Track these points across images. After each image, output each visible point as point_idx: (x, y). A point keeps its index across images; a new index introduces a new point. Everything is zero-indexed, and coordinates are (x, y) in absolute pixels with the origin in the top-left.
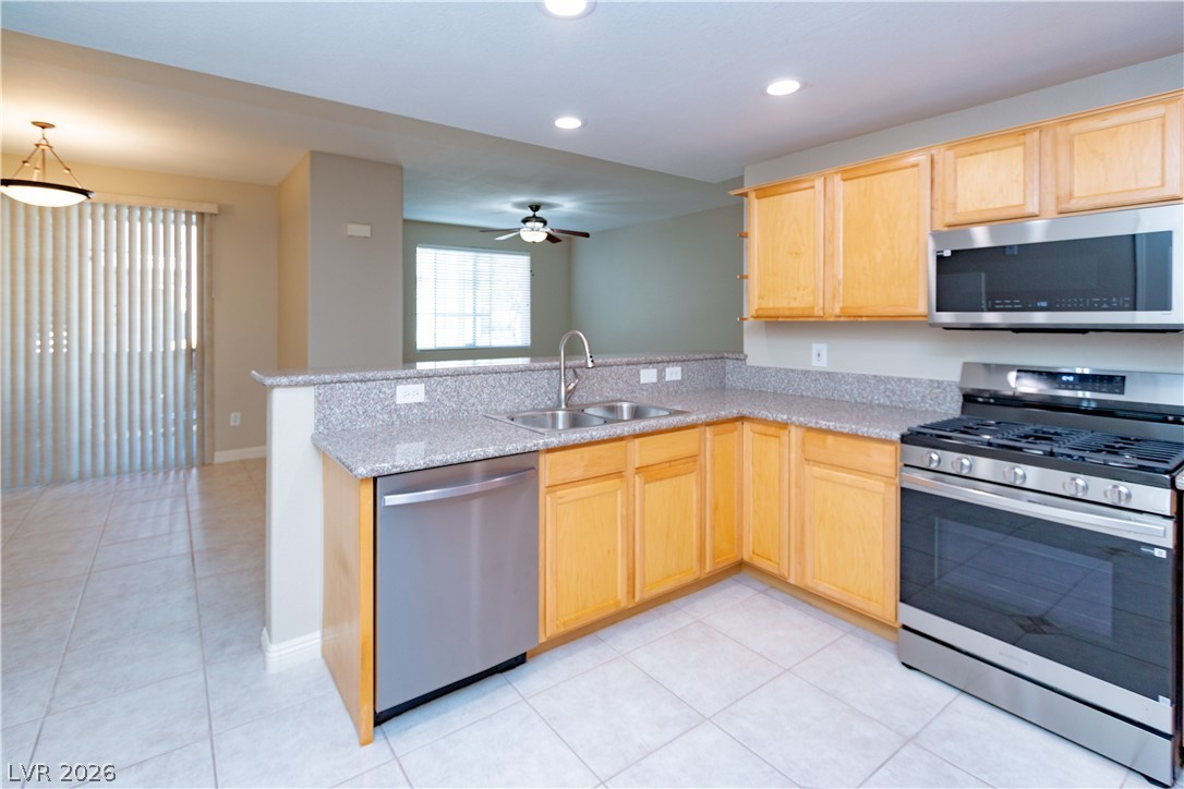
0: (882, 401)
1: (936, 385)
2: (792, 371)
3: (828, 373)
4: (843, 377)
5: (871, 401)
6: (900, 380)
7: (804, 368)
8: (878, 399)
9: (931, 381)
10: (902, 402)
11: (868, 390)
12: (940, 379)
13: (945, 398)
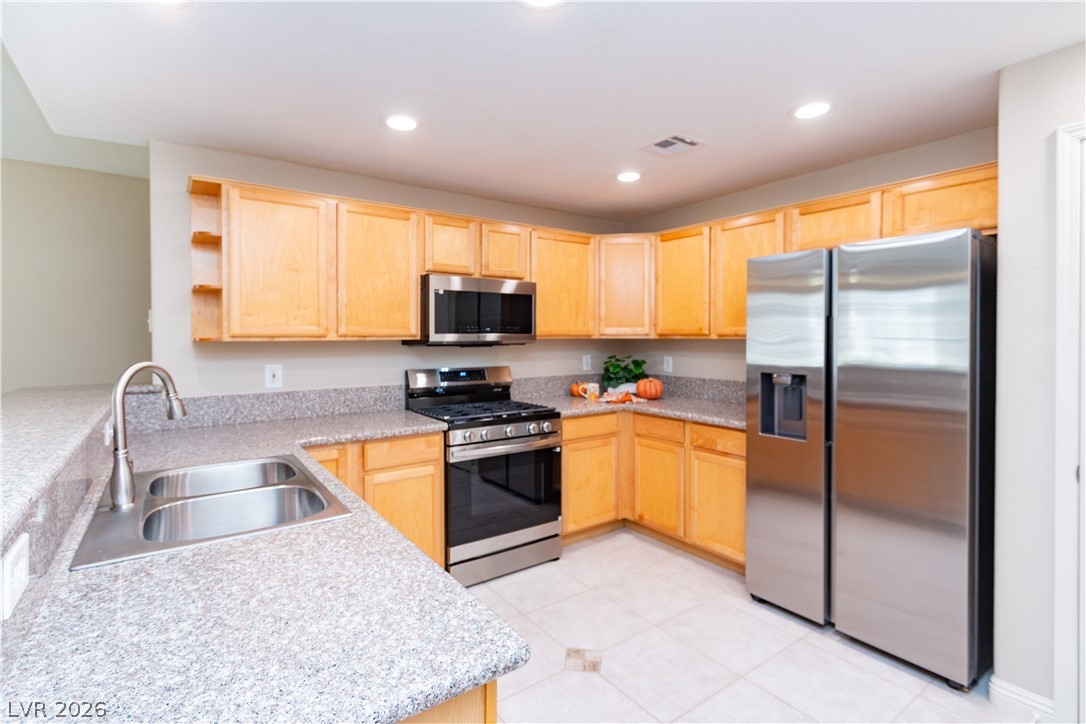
0: (342, 410)
1: (384, 390)
2: (241, 397)
3: (288, 393)
4: (304, 395)
5: (333, 412)
6: (357, 390)
7: (257, 392)
8: (339, 410)
9: (381, 387)
10: (359, 408)
11: (330, 403)
12: (387, 385)
13: (390, 399)
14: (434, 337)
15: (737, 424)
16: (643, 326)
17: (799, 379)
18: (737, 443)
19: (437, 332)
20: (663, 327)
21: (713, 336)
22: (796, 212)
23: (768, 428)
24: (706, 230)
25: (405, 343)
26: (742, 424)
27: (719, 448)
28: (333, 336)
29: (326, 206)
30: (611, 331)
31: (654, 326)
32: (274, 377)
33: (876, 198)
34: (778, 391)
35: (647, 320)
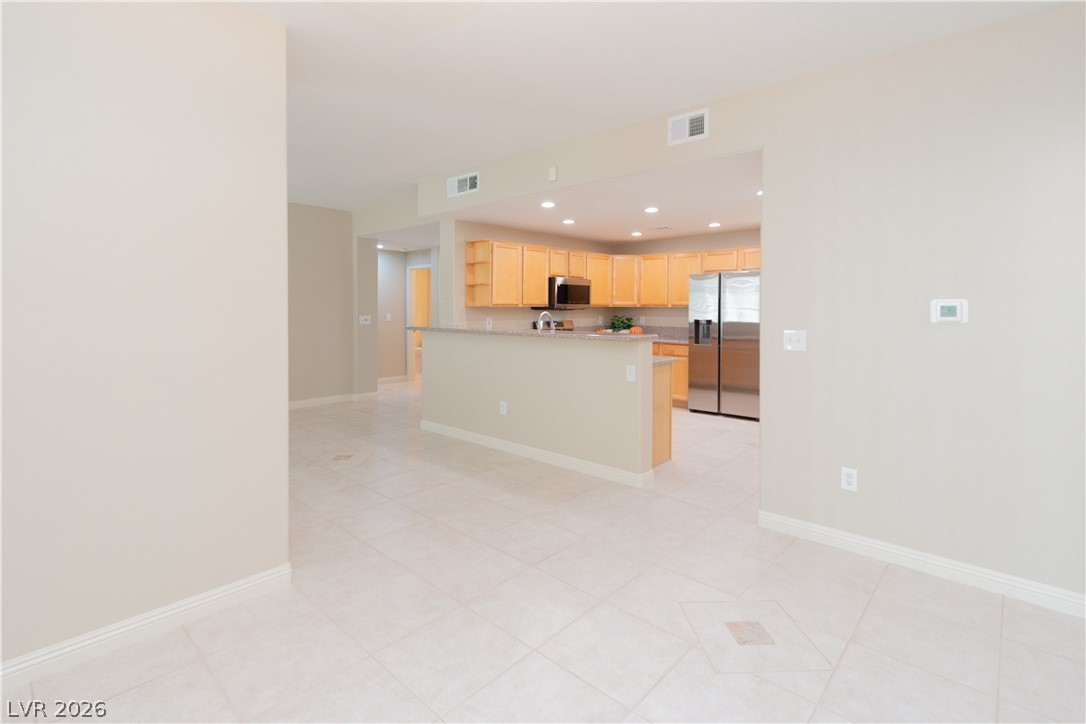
14: (556, 305)
15: (683, 342)
16: (633, 300)
17: (709, 322)
18: (685, 351)
19: (558, 302)
20: (643, 302)
21: (670, 306)
22: (706, 254)
23: (697, 342)
24: (666, 257)
25: (533, 308)
26: (687, 342)
27: (676, 353)
28: (521, 305)
29: (520, 248)
30: (618, 303)
31: (639, 301)
32: (489, 323)
33: (735, 252)
34: (701, 327)
35: (635, 298)
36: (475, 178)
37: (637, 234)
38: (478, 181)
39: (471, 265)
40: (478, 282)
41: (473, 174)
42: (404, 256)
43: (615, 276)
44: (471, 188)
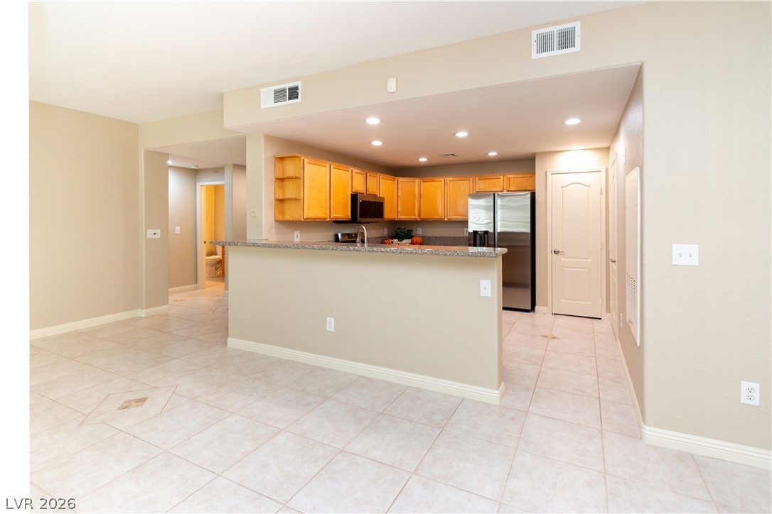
14: (359, 219)
16: (415, 215)
17: (486, 232)
19: (360, 217)
20: (423, 216)
21: (446, 219)
24: (443, 180)
25: (334, 222)
28: (328, 219)
29: (328, 166)
30: (402, 217)
31: (419, 215)
32: (297, 237)
33: (502, 177)
34: (478, 237)
35: (417, 213)
36: (297, 88)
37: (423, 160)
38: (300, 91)
39: (281, 180)
40: (288, 196)
41: (293, 85)
42: (194, 174)
43: (400, 195)
44: (290, 99)
